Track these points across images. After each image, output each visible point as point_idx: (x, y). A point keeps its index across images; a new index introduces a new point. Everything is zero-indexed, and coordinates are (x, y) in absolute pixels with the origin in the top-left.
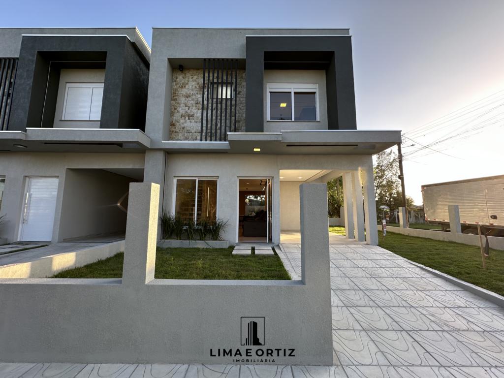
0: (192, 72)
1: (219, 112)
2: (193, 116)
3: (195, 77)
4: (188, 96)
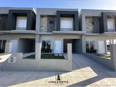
4: (87, 24)
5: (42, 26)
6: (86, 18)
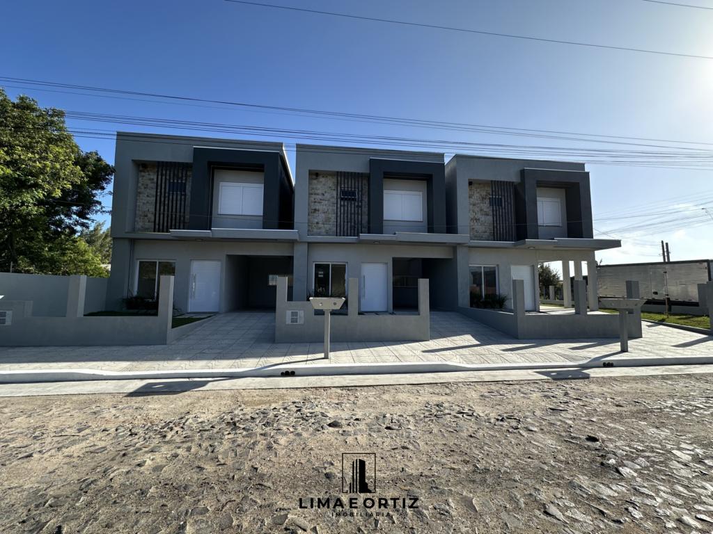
0: (475, 186)
3: (478, 190)
4: (474, 205)
5: (315, 210)
6: (470, 183)
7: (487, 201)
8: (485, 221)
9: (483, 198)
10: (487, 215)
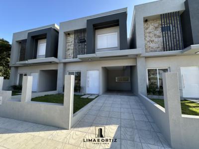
0: (150, 22)
1: (167, 38)
2: (153, 41)
3: (152, 24)
4: (150, 33)
5: (69, 49)
7: (160, 29)
8: (158, 41)
9: (156, 28)
10: (159, 37)
